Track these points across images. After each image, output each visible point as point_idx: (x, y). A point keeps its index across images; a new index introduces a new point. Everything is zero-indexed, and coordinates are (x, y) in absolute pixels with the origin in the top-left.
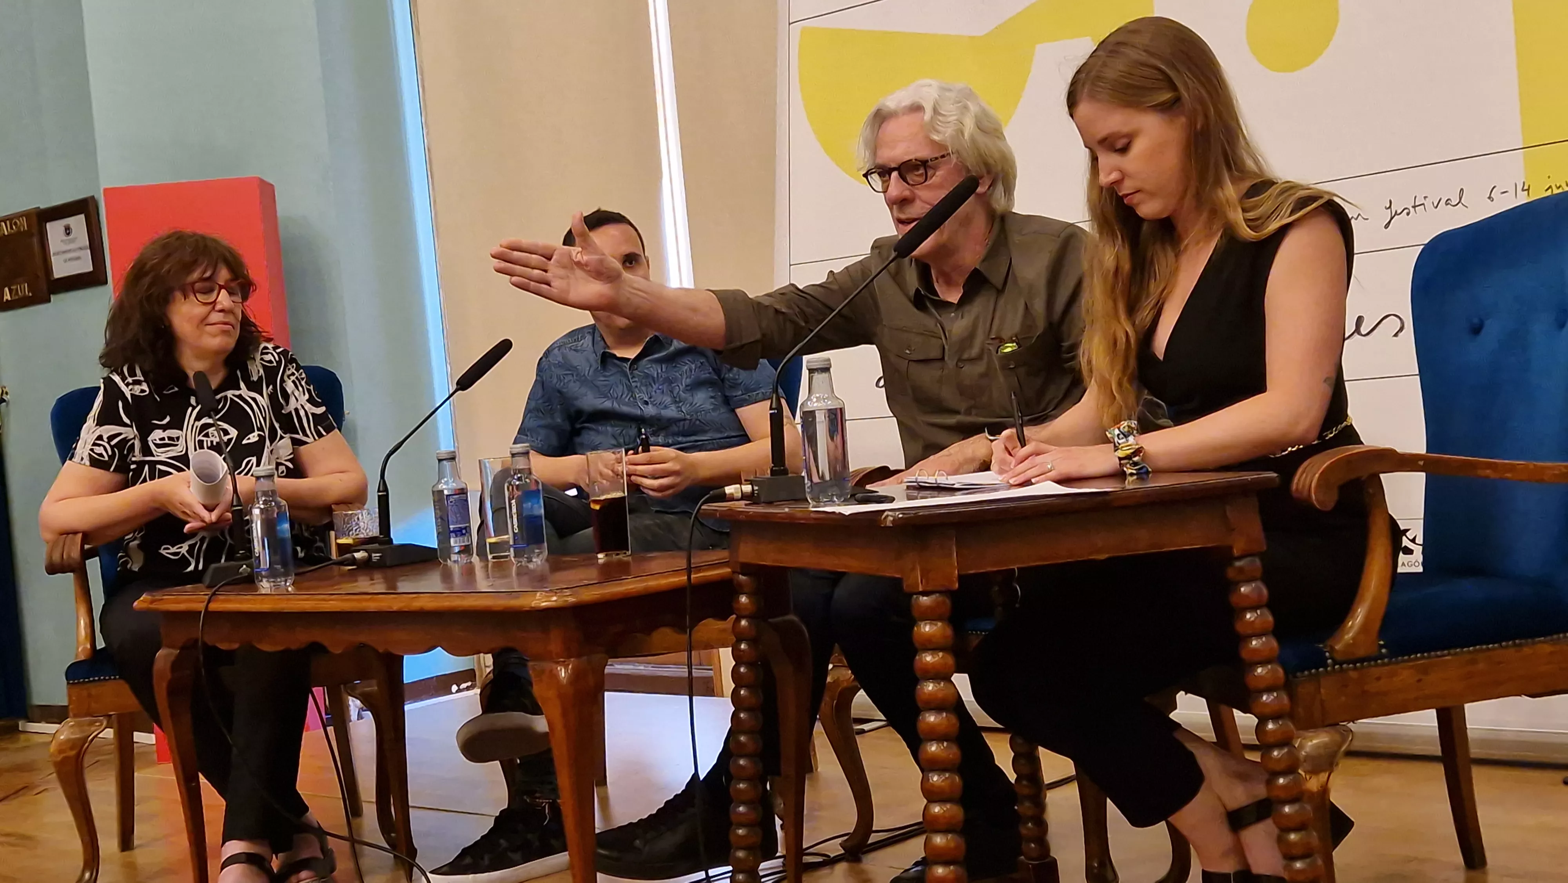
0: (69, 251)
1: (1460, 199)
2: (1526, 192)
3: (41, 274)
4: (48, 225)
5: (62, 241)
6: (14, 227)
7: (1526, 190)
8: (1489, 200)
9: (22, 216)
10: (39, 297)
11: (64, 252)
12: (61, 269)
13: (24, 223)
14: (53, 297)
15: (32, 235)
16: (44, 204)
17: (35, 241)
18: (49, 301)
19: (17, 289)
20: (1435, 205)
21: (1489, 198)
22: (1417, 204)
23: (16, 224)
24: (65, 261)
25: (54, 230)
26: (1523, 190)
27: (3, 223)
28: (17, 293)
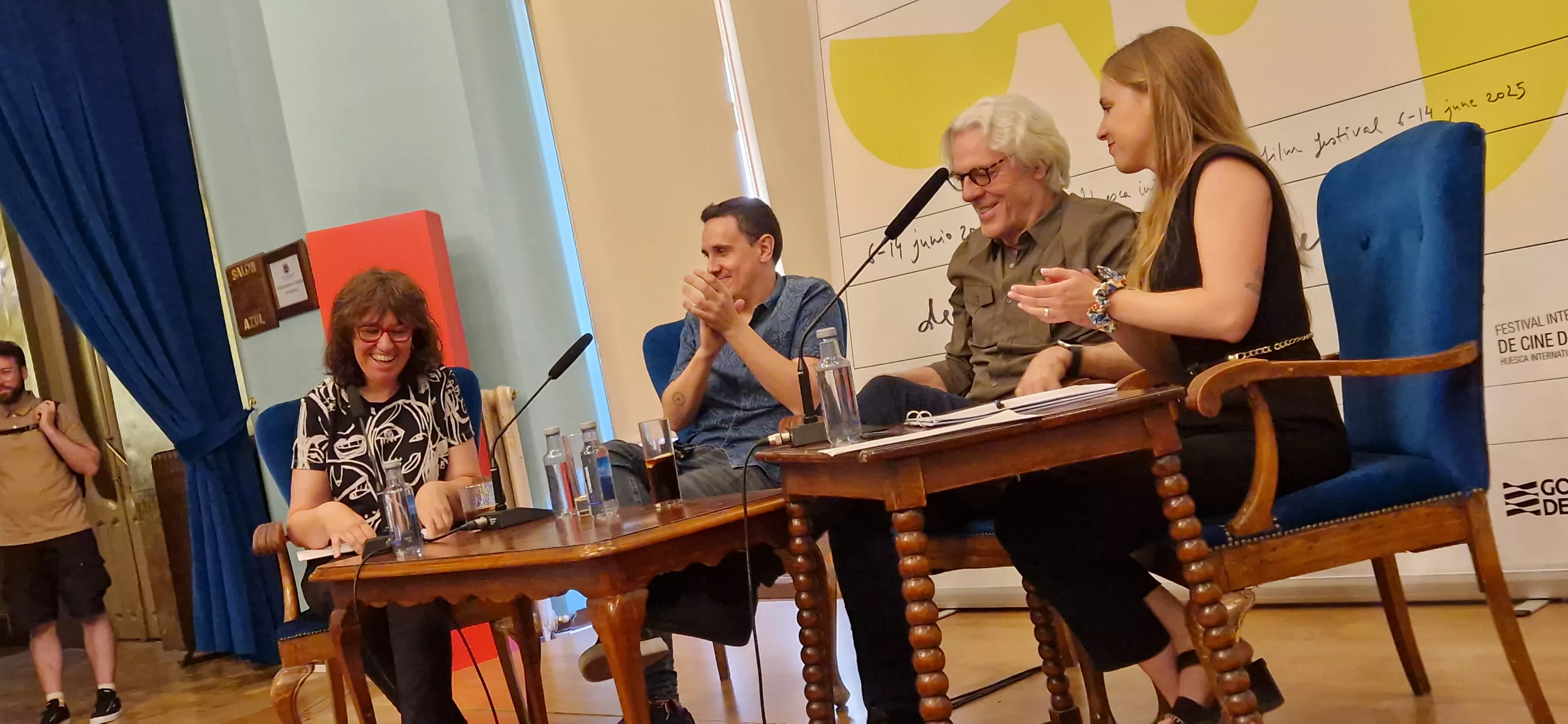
0: (289, 285)
2: (1430, 115)
3: (270, 304)
4: (270, 265)
5: (282, 277)
6: (246, 270)
7: (1429, 113)
8: (1399, 125)
9: (251, 261)
10: (271, 324)
11: (285, 286)
12: (285, 300)
13: (253, 266)
14: (281, 323)
15: (260, 275)
16: (267, 250)
17: (263, 279)
18: (279, 326)
19: (255, 319)
20: (1356, 133)
21: (1400, 123)
22: (1340, 134)
23: (247, 268)
24: (287, 293)
25: (276, 268)
26: (1427, 113)
27: (238, 268)
28: (254, 323)
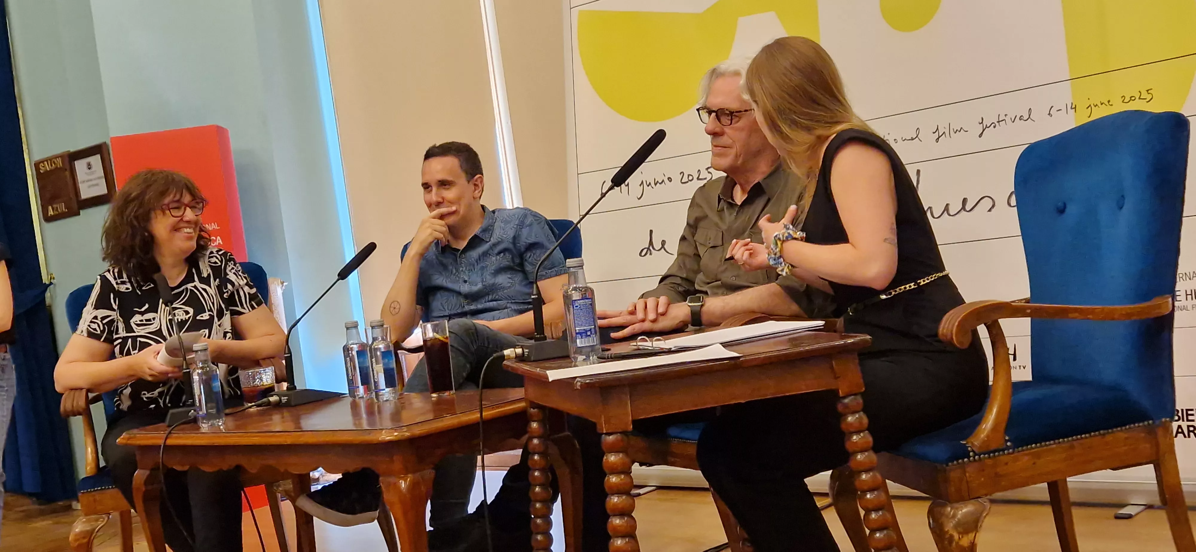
0: (91, 180)
1: (1029, 116)
3: (72, 195)
4: (75, 162)
5: (86, 173)
6: (53, 165)
7: (1073, 108)
8: (1048, 116)
9: (58, 157)
10: (72, 212)
11: (88, 181)
12: (86, 193)
13: (59, 162)
14: (81, 211)
15: (66, 170)
16: (73, 148)
17: (67, 173)
18: (79, 214)
19: (57, 208)
20: (1013, 120)
21: (1049, 114)
22: (1000, 120)
23: (54, 162)
24: (89, 187)
25: (80, 165)
26: (1071, 108)
27: (46, 163)
28: (57, 210)
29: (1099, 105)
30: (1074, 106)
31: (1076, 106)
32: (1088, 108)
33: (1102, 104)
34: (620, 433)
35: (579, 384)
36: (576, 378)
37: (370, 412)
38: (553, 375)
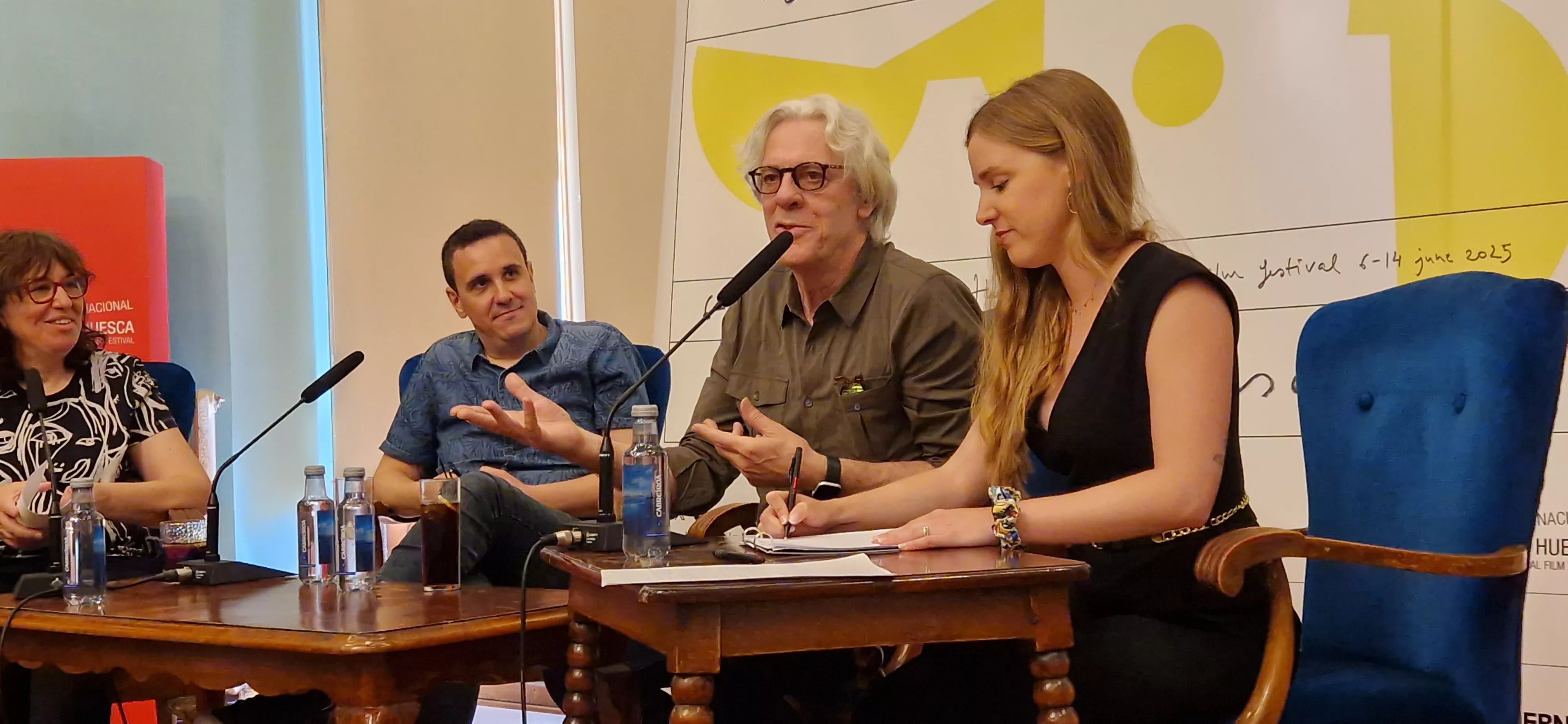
1: (1333, 265)
2: (1398, 262)
7: (1397, 260)
8: (1361, 268)
20: (1309, 269)
21: (1361, 265)
22: (1291, 266)
26: (1394, 260)
29: (1434, 259)
30: (1397, 258)
31: (1400, 257)
32: (1417, 262)
33: (1438, 258)
34: (701, 675)
35: (646, 594)
36: (642, 585)
37: (329, 606)
38: (610, 577)
